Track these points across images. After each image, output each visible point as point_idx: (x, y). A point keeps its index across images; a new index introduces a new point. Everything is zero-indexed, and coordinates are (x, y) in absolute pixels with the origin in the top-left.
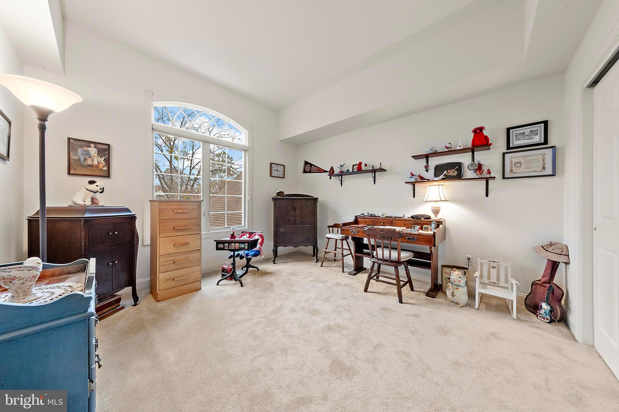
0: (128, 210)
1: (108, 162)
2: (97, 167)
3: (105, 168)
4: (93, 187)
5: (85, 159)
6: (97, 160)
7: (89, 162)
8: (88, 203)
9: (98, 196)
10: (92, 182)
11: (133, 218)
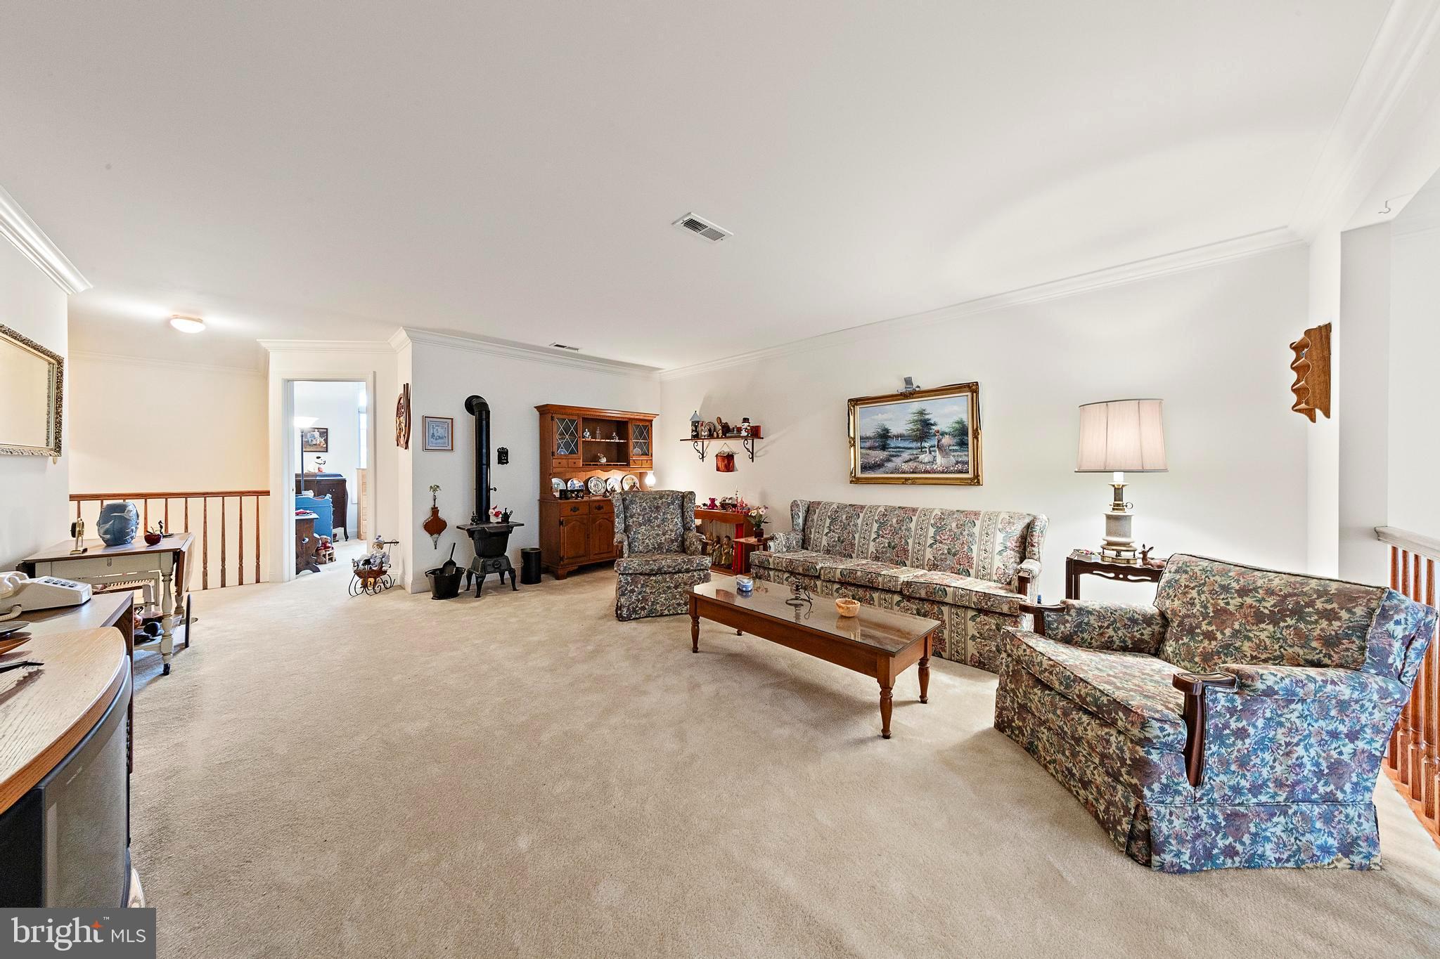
0: (341, 476)
1: (326, 441)
2: (319, 445)
3: (325, 446)
4: (319, 461)
5: (312, 441)
6: (320, 440)
7: (314, 442)
8: (317, 471)
9: (322, 466)
10: (318, 458)
11: (344, 481)
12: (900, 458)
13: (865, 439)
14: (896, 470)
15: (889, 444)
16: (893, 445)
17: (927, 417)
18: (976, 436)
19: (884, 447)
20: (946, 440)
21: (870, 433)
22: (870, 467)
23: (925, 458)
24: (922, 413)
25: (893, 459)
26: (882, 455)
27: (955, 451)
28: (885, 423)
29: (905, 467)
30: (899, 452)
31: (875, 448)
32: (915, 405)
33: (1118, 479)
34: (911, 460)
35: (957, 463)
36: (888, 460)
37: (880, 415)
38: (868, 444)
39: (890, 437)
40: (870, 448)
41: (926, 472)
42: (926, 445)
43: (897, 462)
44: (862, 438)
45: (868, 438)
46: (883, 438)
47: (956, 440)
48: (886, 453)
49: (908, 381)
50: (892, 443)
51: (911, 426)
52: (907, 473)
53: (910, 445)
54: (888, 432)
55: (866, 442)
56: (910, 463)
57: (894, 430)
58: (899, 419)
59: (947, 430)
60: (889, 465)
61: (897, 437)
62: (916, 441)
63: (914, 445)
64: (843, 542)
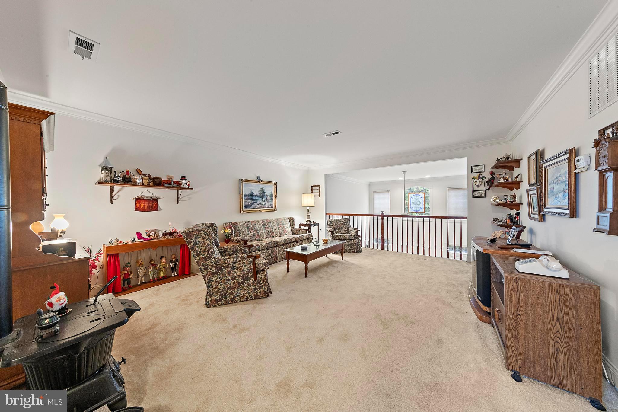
12: (257, 203)
13: (245, 195)
14: (255, 207)
15: (253, 198)
16: (254, 199)
17: (264, 190)
18: (276, 198)
19: (252, 199)
20: (268, 198)
21: (247, 194)
22: (247, 207)
23: (263, 203)
24: (263, 188)
25: (255, 203)
26: (251, 202)
27: (270, 201)
28: (252, 190)
29: (258, 206)
30: (256, 201)
31: (249, 199)
32: (261, 185)
33: (308, 208)
34: (259, 204)
35: (271, 205)
36: (253, 204)
37: (250, 187)
38: (246, 198)
39: (253, 195)
40: (247, 199)
41: (264, 208)
42: (264, 199)
43: (256, 204)
44: (244, 195)
45: (246, 195)
46: (251, 196)
47: (271, 198)
48: (252, 201)
49: (259, 177)
50: (255, 198)
51: (260, 192)
52: (259, 208)
53: (259, 199)
54: (253, 194)
55: (245, 197)
56: (259, 205)
57: (255, 193)
58: (256, 189)
59: (269, 195)
60: (253, 205)
61: (256, 196)
62: (261, 197)
63: (261, 199)
64: (255, 235)
